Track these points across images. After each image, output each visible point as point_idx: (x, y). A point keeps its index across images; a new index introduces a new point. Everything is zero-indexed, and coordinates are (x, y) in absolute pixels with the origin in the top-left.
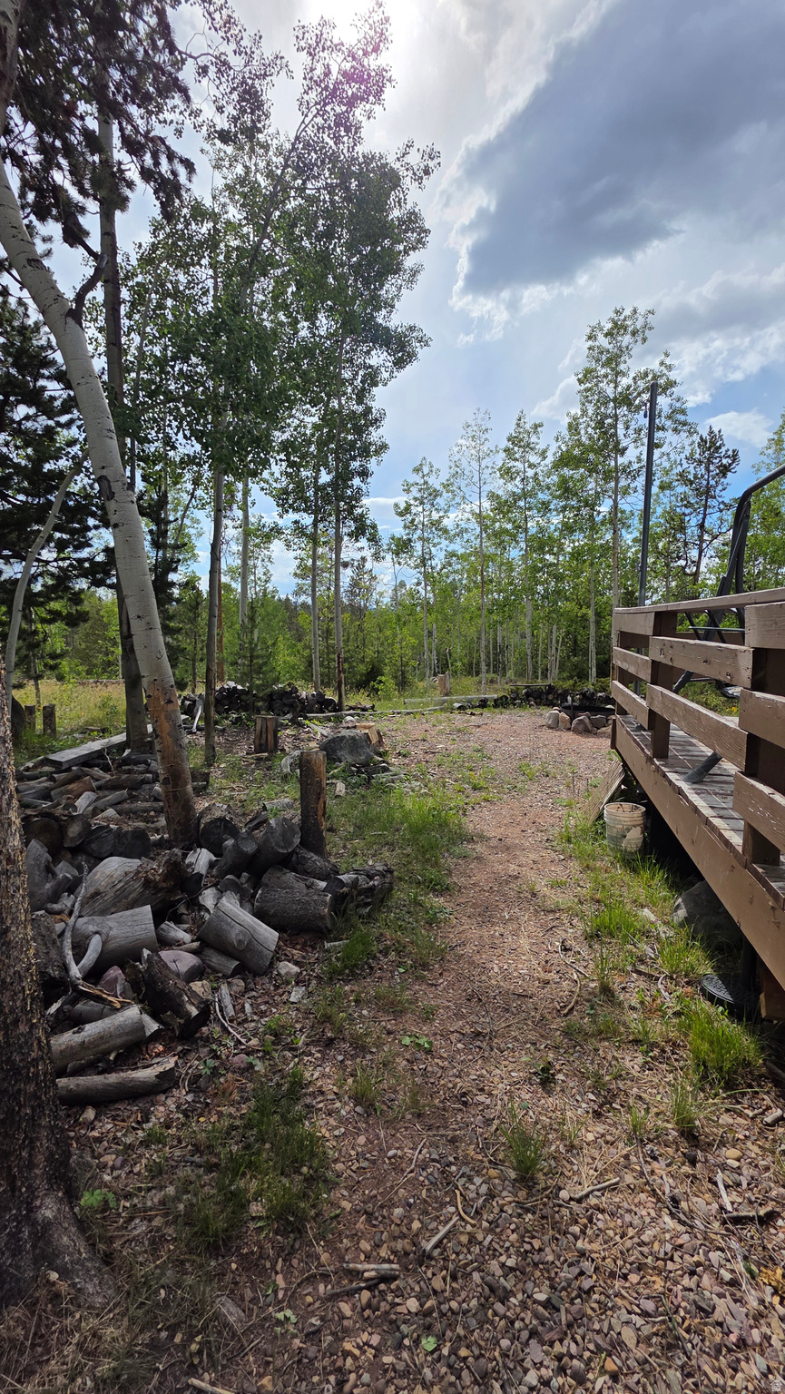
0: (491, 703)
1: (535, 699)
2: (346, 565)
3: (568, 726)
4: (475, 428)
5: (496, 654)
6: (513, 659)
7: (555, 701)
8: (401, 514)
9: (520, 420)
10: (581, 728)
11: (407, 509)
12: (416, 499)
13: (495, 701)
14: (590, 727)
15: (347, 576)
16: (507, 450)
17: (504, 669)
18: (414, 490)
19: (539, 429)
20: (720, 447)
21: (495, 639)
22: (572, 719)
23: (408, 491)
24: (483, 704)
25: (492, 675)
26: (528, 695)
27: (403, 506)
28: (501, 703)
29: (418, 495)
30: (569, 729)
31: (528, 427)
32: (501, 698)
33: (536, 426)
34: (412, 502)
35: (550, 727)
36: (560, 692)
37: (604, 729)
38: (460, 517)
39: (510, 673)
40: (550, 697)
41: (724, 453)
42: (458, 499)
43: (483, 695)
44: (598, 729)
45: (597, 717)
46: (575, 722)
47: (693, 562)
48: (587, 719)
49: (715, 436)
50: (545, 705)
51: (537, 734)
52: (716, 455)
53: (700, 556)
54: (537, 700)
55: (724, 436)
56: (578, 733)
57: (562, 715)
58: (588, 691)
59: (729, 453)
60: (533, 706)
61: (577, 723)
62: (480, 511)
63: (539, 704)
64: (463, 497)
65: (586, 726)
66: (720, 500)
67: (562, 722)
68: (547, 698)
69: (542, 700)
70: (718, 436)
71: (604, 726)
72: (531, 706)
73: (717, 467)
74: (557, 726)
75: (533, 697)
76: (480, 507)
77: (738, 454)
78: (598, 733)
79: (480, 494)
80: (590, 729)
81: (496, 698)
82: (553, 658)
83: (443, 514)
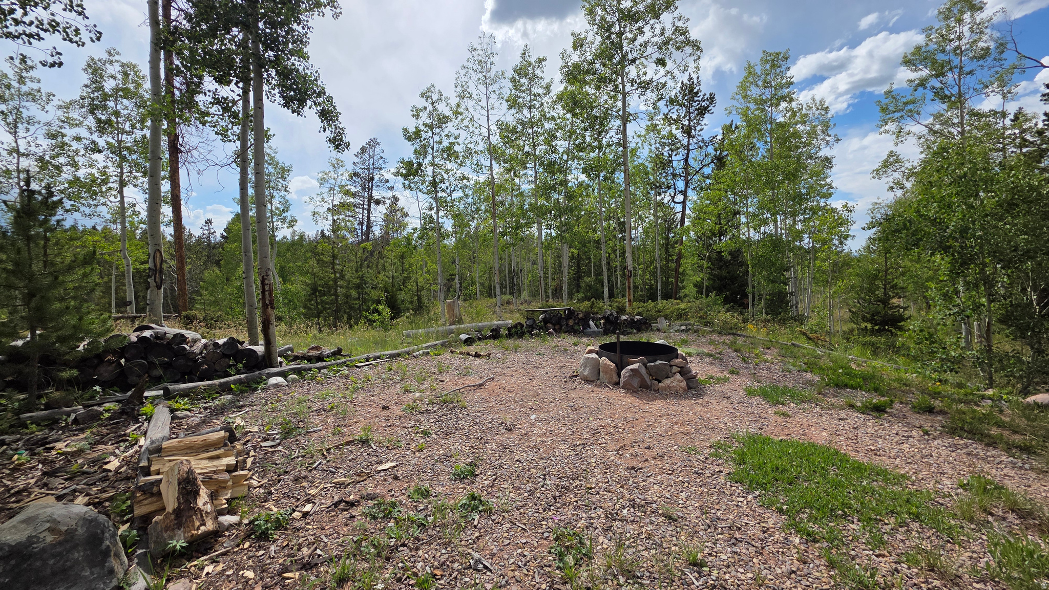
0: (504, 332)
1: (554, 325)
2: (378, 202)
3: (615, 378)
4: (481, 53)
5: (511, 278)
6: (526, 282)
7: (576, 327)
8: (409, 139)
9: (524, 54)
10: (636, 383)
11: (418, 133)
12: (425, 125)
13: (509, 329)
14: (647, 379)
15: (378, 213)
16: (513, 80)
17: (519, 290)
18: (424, 116)
19: (543, 63)
20: (697, 93)
21: (510, 264)
22: (620, 367)
23: (417, 116)
24: (495, 334)
25: (507, 297)
26: (545, 321)
27: (412, 130)
28: (516, 332)
29: (428, 121)
30: (618, 383)
31: (532, 60)
32: (516, 326)
33: (540, 61)
34: (422, 128)
35: (587, 381)
36: (581, 316)
37: (667, 382)
38: (469, 139)
39: (525, 295)
40: (571, 322)
41: (702, 97)
42: (466, 122)
43: (496, 323)
44: (660, 382)
45: (656, 363)
46: (627, 374)
47: (681, 192)
48: (644, 367)
49: (693, 82)
50: (565, 332)
51: (571, 391)
52: (696, 99)
53: (686, 186)
54: (557, 327)
55: (701, 83)
56: (634, 392)
57: (604, 360)
58: (611, 314)
59: (706, 97)
60: (553, 334)
61: (630, 376)
62: (489, 135)
63: (558, 331)
64: (472, 119)
65: (643, 379)
66: (700, 138)
67: (606, 373)
68: (567, 325)
69: (561, 326)
70: (695, 82)
71: (667, 377)
72: (550, 334)
73: (696, 109)
74: (598, 379)
75: (552, 324)
76: (488, 129)
77: (713, 98)
78: (665, 389)
79: (488, 117)
80: (649, 383)
81: (510, 326)
82: (565, 279)
83: (454, 141)
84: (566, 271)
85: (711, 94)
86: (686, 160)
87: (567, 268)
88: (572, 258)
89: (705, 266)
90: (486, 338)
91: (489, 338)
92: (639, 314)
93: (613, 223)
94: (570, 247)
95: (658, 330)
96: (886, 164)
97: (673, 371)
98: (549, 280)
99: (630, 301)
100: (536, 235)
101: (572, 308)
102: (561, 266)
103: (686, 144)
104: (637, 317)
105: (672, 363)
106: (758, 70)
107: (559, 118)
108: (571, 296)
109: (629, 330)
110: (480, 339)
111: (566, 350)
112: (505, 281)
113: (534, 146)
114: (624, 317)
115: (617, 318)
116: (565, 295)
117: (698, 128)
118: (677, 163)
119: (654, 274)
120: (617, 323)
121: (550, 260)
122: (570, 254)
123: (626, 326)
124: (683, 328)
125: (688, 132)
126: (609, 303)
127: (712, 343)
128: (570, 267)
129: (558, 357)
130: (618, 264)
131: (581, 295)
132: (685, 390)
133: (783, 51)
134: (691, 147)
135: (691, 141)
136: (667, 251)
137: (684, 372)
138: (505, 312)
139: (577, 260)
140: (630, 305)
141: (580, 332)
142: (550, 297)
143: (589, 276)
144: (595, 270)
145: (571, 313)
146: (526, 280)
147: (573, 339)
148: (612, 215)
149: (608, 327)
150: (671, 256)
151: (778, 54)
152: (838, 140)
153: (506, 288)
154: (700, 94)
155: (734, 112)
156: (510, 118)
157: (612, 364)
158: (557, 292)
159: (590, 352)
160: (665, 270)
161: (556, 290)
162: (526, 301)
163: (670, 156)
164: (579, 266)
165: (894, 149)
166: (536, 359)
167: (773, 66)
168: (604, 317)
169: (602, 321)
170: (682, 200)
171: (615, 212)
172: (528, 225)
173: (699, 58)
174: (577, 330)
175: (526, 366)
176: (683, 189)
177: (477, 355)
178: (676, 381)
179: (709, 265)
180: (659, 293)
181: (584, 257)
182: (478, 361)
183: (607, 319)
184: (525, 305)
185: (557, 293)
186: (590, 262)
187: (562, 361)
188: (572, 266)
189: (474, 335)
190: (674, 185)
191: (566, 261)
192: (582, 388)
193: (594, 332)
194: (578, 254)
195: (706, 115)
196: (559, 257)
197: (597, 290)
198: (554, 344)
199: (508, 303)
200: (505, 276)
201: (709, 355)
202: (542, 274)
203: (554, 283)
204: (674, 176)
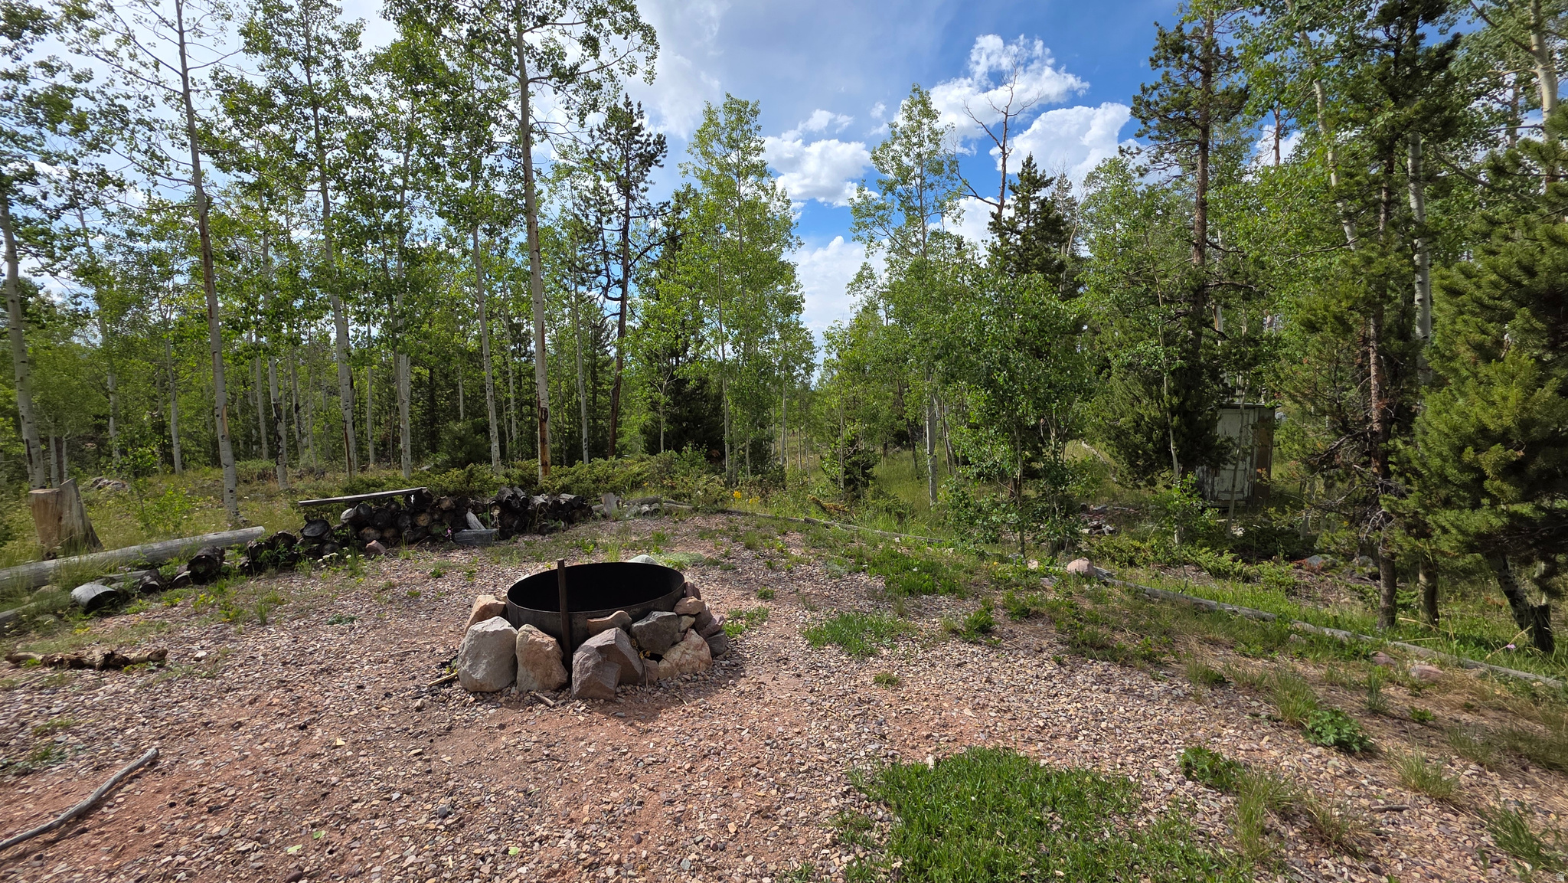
0: (235, 560)
1: (381, 530)
3: (558, 675)
5: (272, 425)
7: (436, 530)
10: (610, 679)
13: (253, 553)
14: (635, 660)
20: (638, 129)
22: (568, 644)
24: (205, 571)
26: (356, 523)
28: (273, 558)
30: (566, 689)
32: (272, 543)
35: (484, 694)
36: (447, 503)
37: (674, 655)
39: (309, 457)
40: (423, 520)
41: (645, 137)
42: (108, 42)
43: (211, 536)
44: (658, 658)
45: (652, 620)
46: (590, 663)
47: (618, 282)
48: (625, 636)
49: (632, 110)
50: (410, 543)
51: (439, 745)
52: (637, 138)
53: (626, 276)
54: (388, 534)
55: (644, 114)
56: (608, 701)
57: (530, 634)
58: (515, 496)
59: (651, 140)
60: (377, 552)
61: (597, 666)
62: (187, 91)
63: (392, 542)
64: (128, 38)
65: (626, 665)
66: (644, 202)
67: (535, 665)
68: (414, 526)
69: (400, 531)
70: (635, 111)
71: (675, 644)
72: (370, 553)
73: (637, 155)
74: (514, 683)
75: (374, 527)
76: (184, 77)
77: (663, 143)
78: (671, 672)
79: (182, 45)
80: (639, 670)
81: (253, 544)
82: (406, 425)
83: (71, 84)
84: (405, 409)
85: (659, 136)
86: (625, 231)
87: (407, 403)
88: (418, 383)
89: (663, 402)
90: (172, 583)
91: (184, 582)
92: (566, 489)
93: (498, 327)
94: (413, 364)
95: (605, 516)
96: (860, 278)
97: (683, 627)
98: (368, 425)
99: (544, 464)
100: (333, 336)
101: (425, 490)
102: (394, 400)
103: (624, 207)
104: (564, 496)
105: (680, 610)
106: (722, 119)
107: (382, 103)
108: (418, 456)
109: (552, 524)
110: (148, 590)
111: (414, 596)
112: (258, 429)
113: (320, 147)
114: (540, 500)
115: (527, 502)
116: (406, 457)
117: (642, 185)
118: (611, 234)
119: (574, 412)
120: (527, 513)
121: (369, 388)
122: (413, 378)
123: (545, 517)
124: (646, 508)
125: (626, 187)
126: (503, 471)
127: (704, 534)
128: (414, 401)
129: (395, 620)
130: (511, 396)
131: (442, 458)
132: (708, 663)
133: (751, 102)
134: (631, 214)
135: (631, 203)
136: (594, 378)
137: (702, 622)
138: (255, 499)
139: (427, 389)
140: (546, 472)
141: (447, 539)
142: (372, 460)
143: (457, 419)
144: (466, 407)
145: (423, 501)
146: (312, 427)
147: (432, 560)
148: (496, 311)
149: (508, 520)
150: (600, 384)
151: (746, 104)
152: (800, 244)
153: (258, 443)
154: (642, 133)
155: (691, 173)
156: (254, 72)
157: (548, 639)
158: (387, 451)
159: (485, 613)
160: (593, 408)
161: (384, 444)
162: (311, 471)
163: (599, 221)
164: (432, 399)
165: (866, 260)
166: (330, 638)
167: (740, 119)
168: (499, 503)
169: (496, 512)
170: (619, 296)
171: (503, 305)
172: (313, 312)
173: (654, 57)
174: (439, 535)
175: (293, 675)
176: (621, 277)
177: (113, 663)
178: (691, 650)
179: (667, 399)
180: (584, 445)
181: (443, 383)
182: (113, 682)
183: (505, 506)
184: (309, 480)
185: (385, 450)
186: (456, 392)
187: (406, 634)
188: (418, 400)
189: (128, 577)
190: (607, 269)
191: (404, 388)
192: (470, 722)
193: (479, 536)
194: (431, 378)
195: (653, 168)
196: (388, 381)
197: (477, 445)
198: (382, 583)
199: (263, 476)
200: (257, 419)
201: (714, 563)
202: (348, 415)
203: (381, 432)
204: (605, 254)
